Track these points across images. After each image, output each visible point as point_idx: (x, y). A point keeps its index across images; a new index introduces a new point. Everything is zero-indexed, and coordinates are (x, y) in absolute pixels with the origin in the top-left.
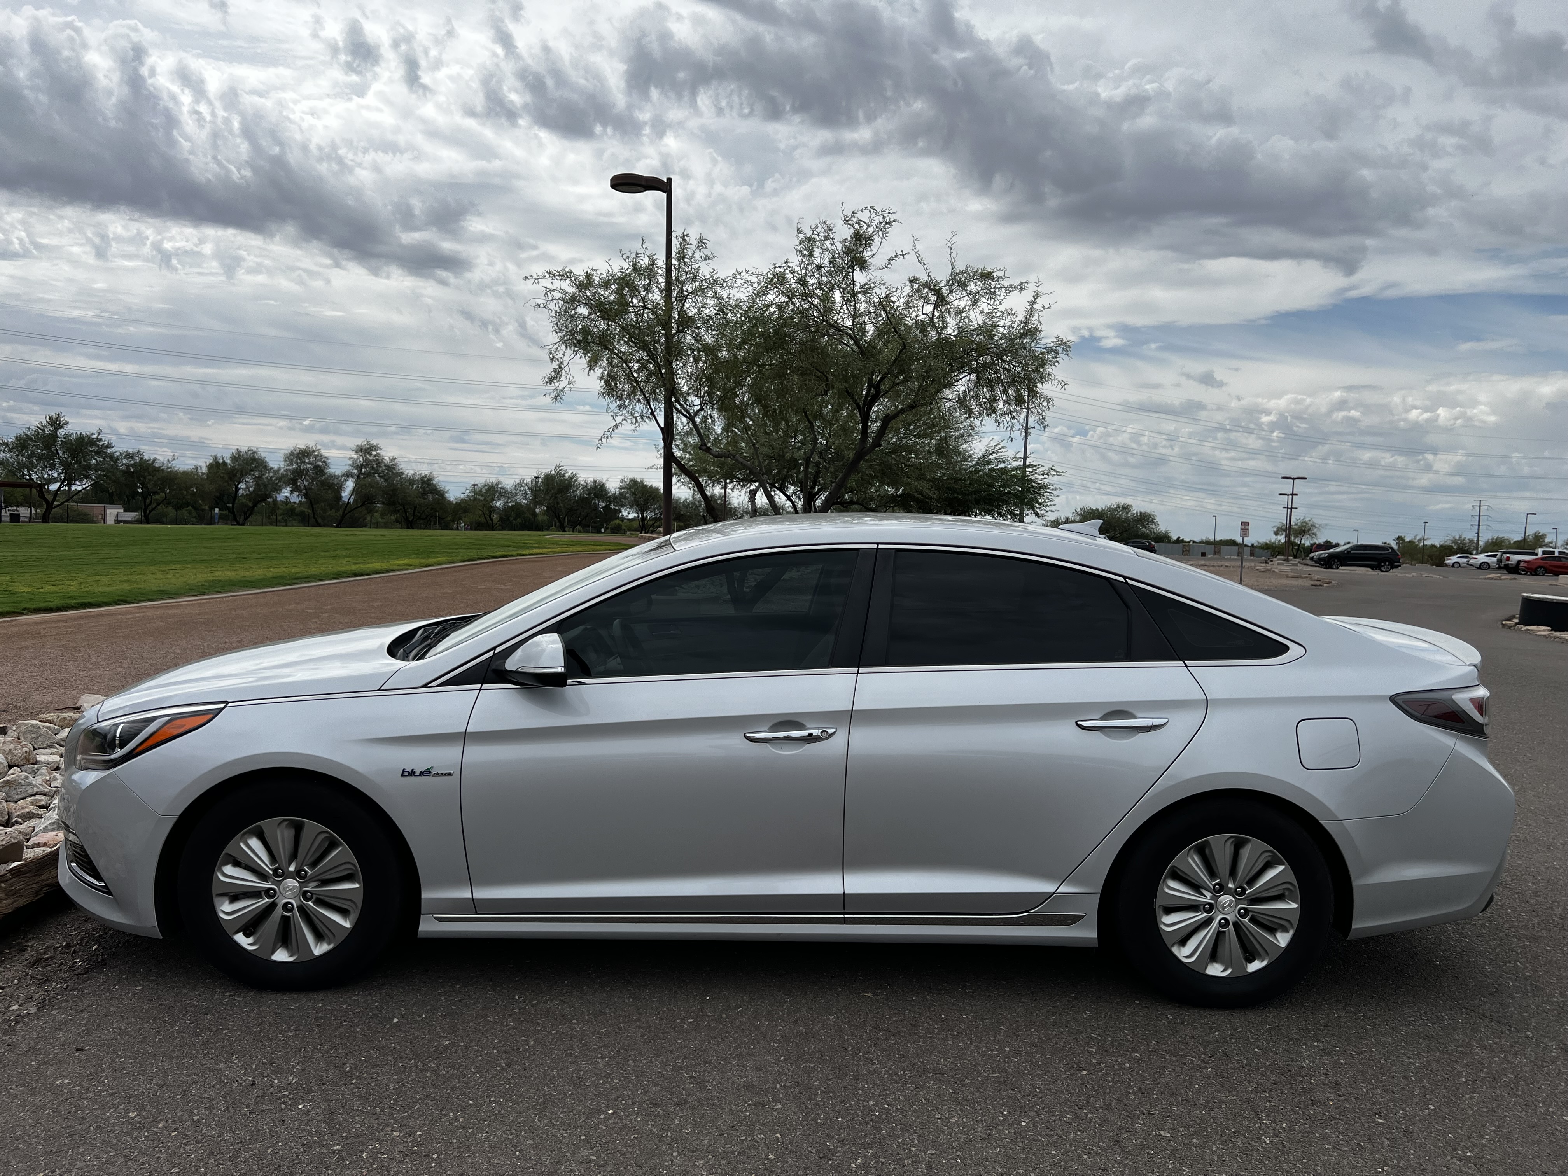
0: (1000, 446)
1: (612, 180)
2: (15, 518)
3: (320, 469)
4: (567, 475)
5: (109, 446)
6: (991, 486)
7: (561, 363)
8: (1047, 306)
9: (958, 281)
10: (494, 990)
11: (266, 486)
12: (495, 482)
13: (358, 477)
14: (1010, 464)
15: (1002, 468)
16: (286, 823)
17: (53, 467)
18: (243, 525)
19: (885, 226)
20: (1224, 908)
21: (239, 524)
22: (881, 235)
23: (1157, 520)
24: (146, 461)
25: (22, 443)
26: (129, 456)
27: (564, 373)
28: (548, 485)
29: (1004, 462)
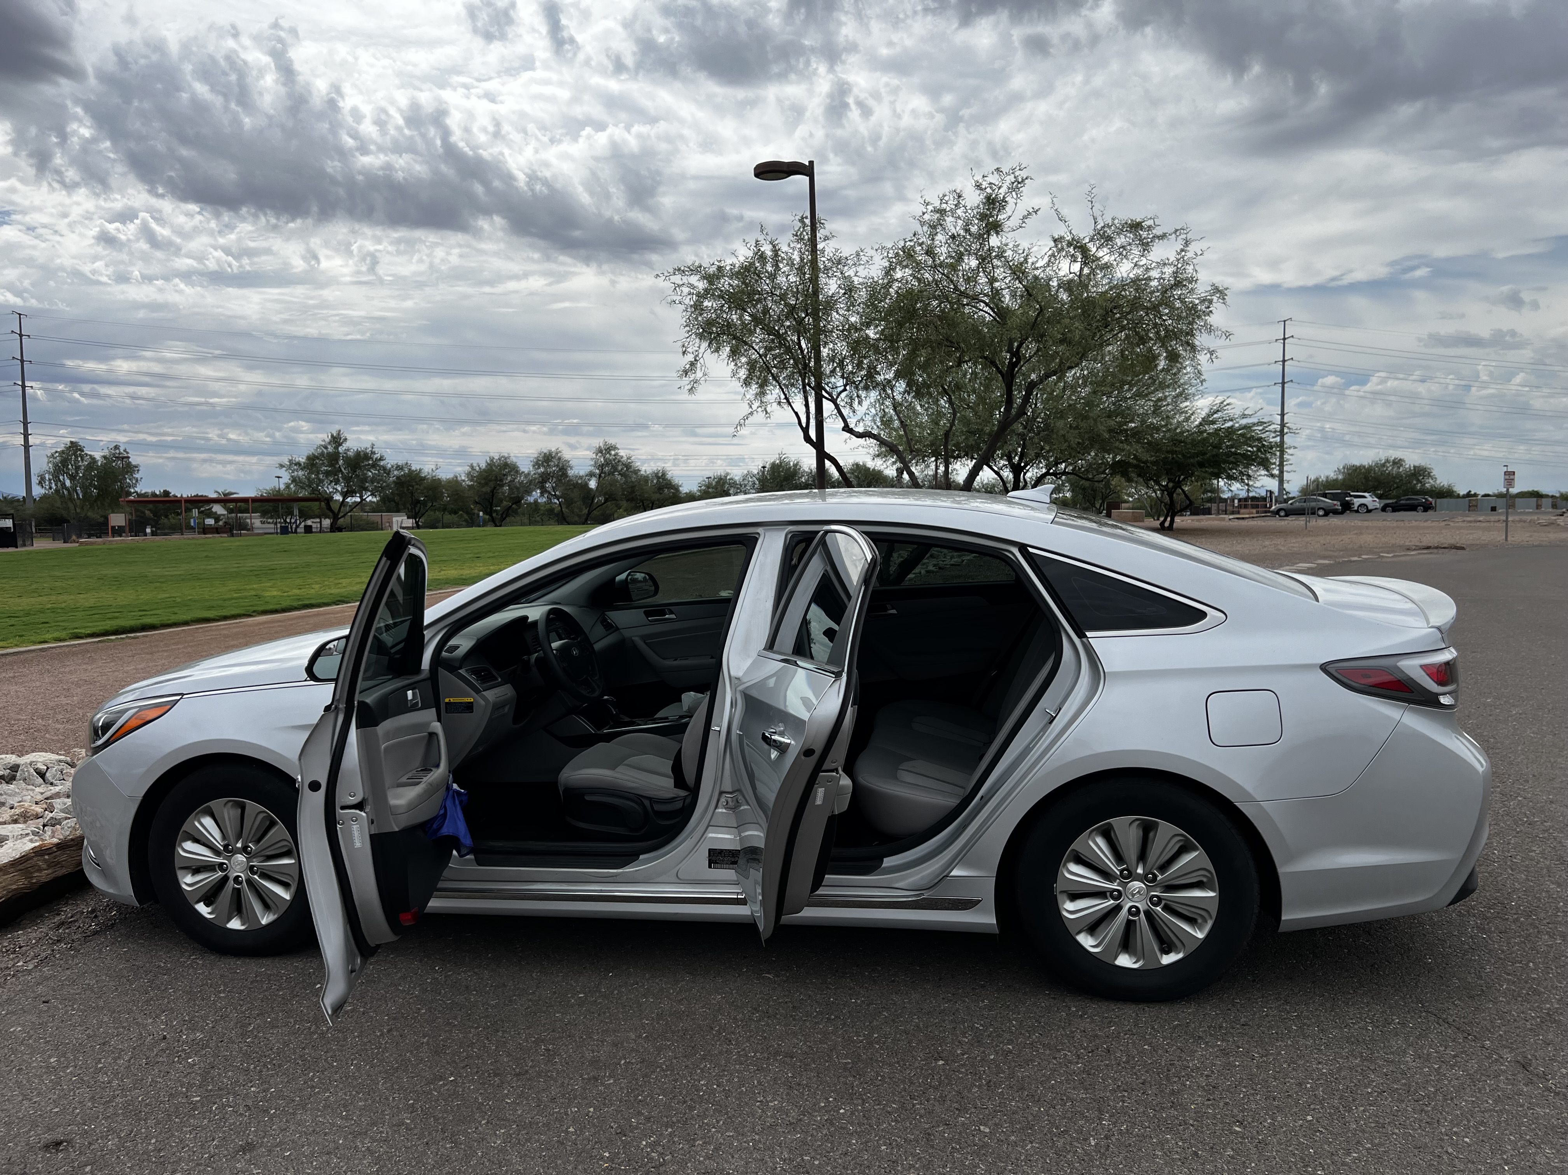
0: (1225, 403)
1: (755, 169)
2: (308, 530)
3: (563, 468)
4: (792, 464)
5: (381, 459)
6: (1217, 446)
7: (697, 356)
8: (1199, 253)
9: (1104, 237)
10: (421, 961)
11: (518, 489)
12: (723, 474)
13: (600, 476)
14: (1238, 422)
15: (1229, 428)
16: (230, 804)
17: (337, 482)
18: (500, 526)
19: (1017, 185)
20: (1133, 895)
21: (496, 526)
22: (1015, 196)
23: (1434, 473)
24: (413, 471)
25: (312, 462)
26: (399, 468)
27: (699, 365)
28: (773, 472)
29: (1232, 420)
